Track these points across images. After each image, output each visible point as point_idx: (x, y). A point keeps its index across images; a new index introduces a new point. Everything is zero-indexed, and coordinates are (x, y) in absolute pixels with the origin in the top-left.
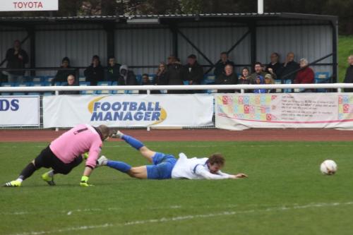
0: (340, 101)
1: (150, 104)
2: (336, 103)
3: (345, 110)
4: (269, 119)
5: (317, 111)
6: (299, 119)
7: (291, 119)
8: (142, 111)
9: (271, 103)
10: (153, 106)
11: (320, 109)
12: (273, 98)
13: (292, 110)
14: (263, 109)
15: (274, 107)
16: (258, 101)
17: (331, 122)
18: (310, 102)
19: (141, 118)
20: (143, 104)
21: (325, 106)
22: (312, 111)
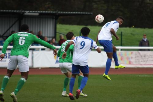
4: (130, 63)
5: (149, 59)
6: (142, 63)
7: (138, 63)
9: (131, 56)
12: (132, 53)
13: (139, 59)
14: (128, 58)
15: (132, 58)
16: (126, 55)
18: (146, 55)
21: (152, 57)
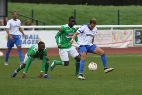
0: (113, 34)
1: (35, 36)
2: (111, 35)
3: (114, 38)
8: (31, 39)
10: (36, 37)
11: (104, 38)
17: (109, 44)
19: (30, 43)
20: (31, 36)
21: (106, 36)
22: (101, 39)
